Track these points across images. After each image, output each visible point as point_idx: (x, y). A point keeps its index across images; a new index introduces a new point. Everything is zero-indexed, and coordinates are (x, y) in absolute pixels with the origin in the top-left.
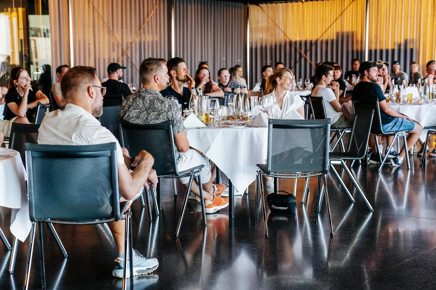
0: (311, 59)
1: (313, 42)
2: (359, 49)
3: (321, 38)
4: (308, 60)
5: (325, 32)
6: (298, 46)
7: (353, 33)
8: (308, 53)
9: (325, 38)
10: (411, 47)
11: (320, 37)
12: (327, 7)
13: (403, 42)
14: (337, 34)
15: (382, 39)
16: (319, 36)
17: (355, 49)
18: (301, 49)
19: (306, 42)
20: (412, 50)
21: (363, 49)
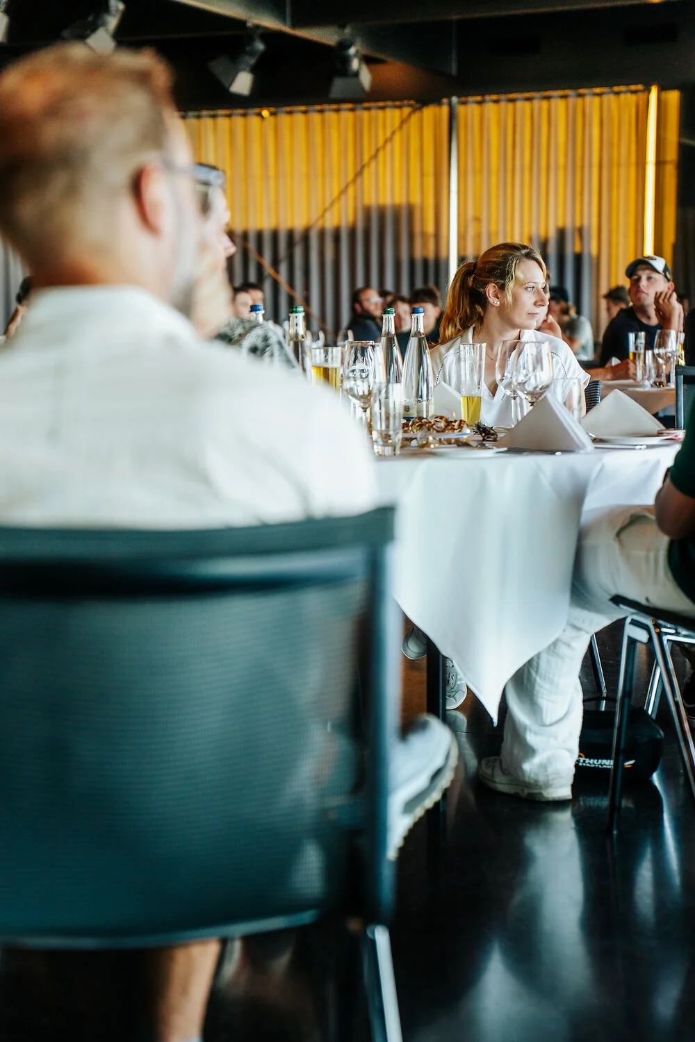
0: (291, 283)
1: (297, 237)
2: (431, 255)
3: (319, 224)
4: (284, 288)
5: (332, 204)
6: (252, 245)
7: (411, 210)
8: (283, 268)
9: (330, 222)
10: (578, 249)
11: (317, 220)
12: (334, 133)
13: (552, 234)
14: (367, 212)
15: (493, 227)
16: (314, 218)
17: (418, 254)
18: (260, 251)
19: (275, 235)
20: (578, 258)
21: (443, 254)
